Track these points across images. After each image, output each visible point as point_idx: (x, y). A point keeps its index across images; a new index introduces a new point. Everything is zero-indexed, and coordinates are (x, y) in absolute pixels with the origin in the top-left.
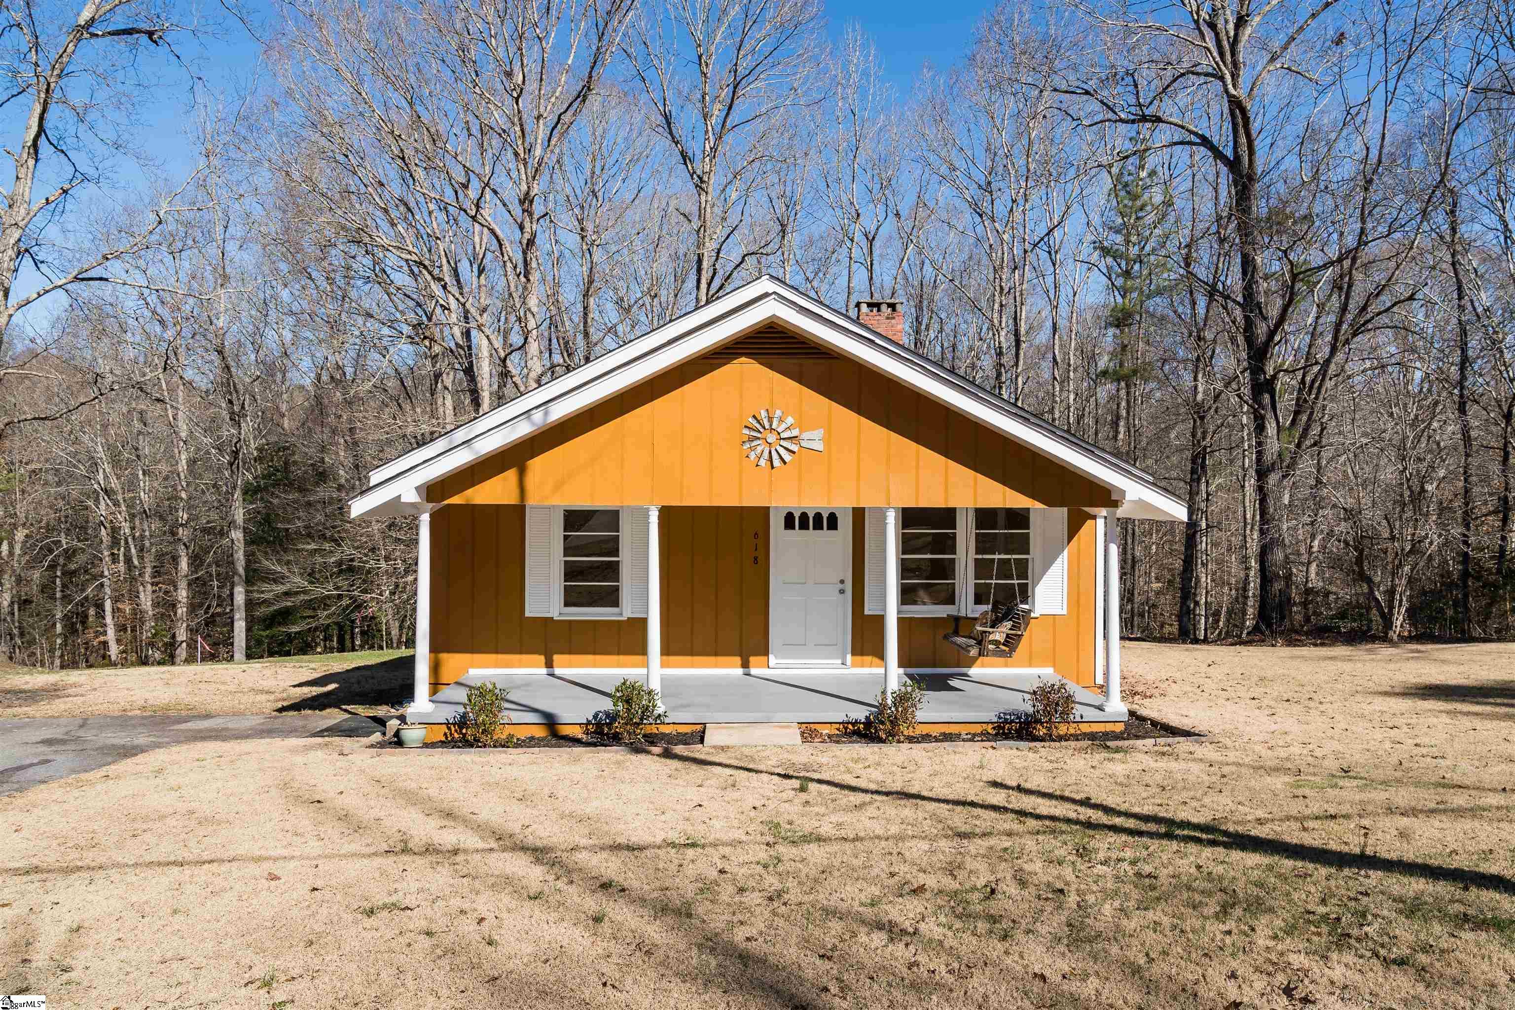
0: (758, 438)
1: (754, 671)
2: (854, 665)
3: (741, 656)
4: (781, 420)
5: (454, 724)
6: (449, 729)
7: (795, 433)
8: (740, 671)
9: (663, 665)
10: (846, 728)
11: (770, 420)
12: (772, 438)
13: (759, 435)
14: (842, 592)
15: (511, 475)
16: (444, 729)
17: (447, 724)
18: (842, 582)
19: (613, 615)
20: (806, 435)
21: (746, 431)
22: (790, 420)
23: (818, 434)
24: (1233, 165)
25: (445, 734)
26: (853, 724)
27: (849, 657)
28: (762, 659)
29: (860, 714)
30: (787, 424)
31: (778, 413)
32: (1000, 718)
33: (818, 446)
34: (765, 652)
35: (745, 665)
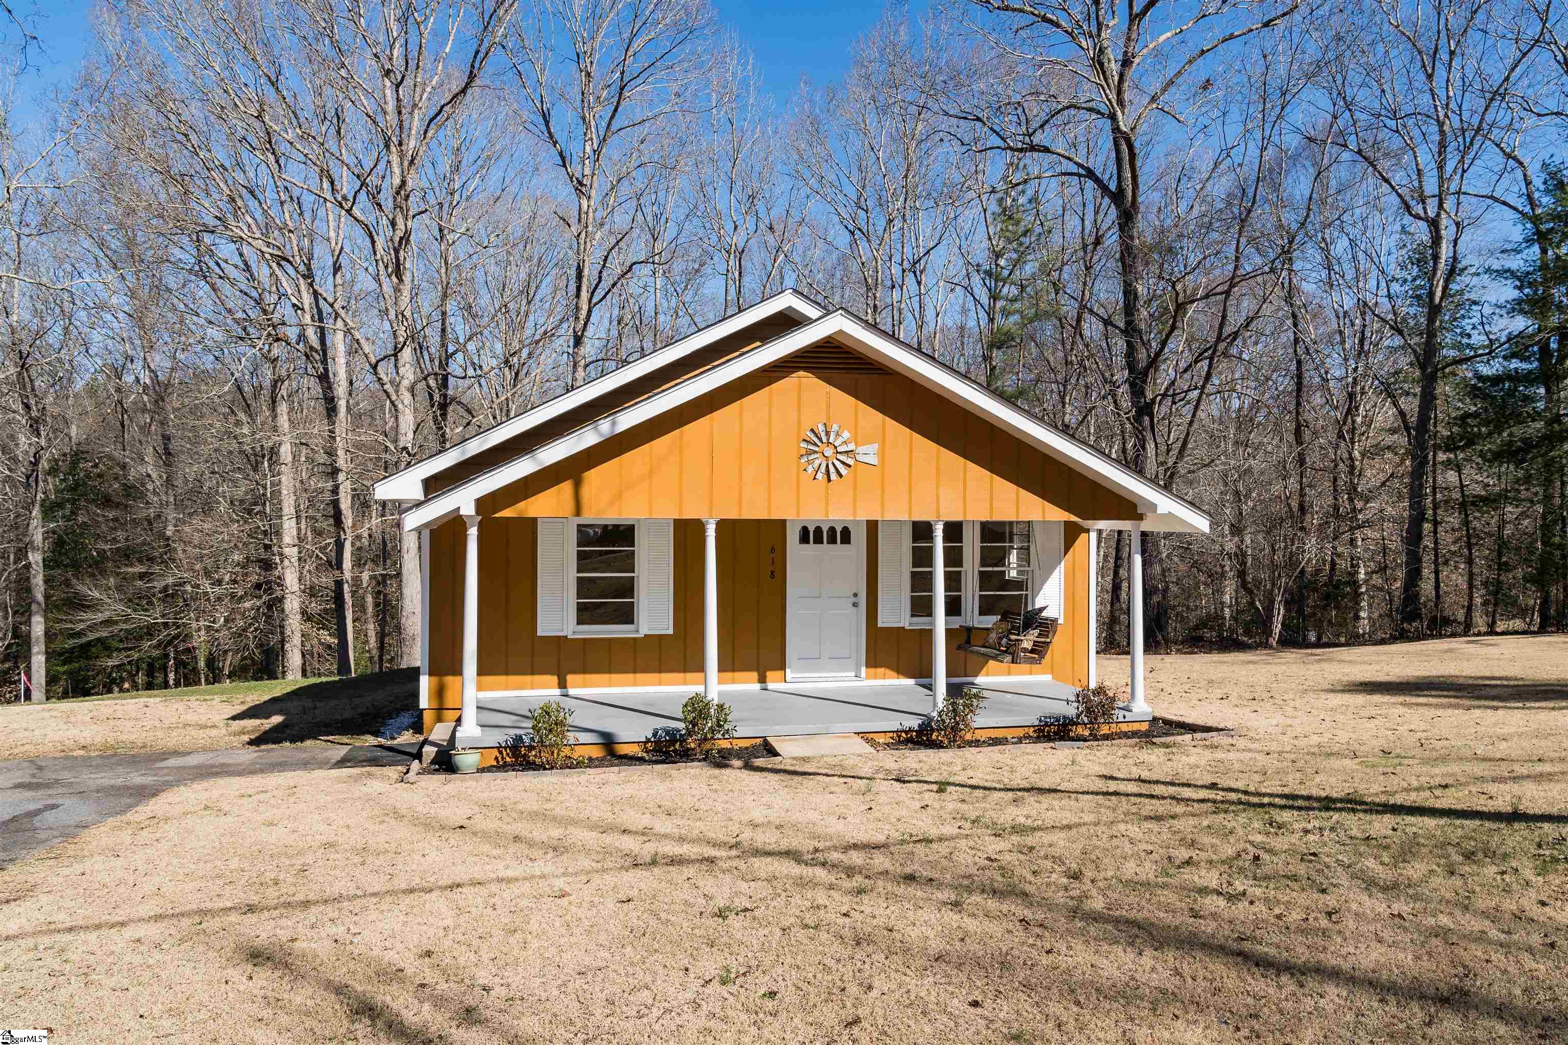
0: (815, 452)
1: (770, 686)
2: (868, 677)
3: (758, 671)
4: (838, 435)
5: (505, 748)
6: (501, 753)
7: (851, 447)
8: (757, 686)
9: (720, 682)
10: (899, 737)
11: (828, 434)
12: (829, 452)
13: (816, 449)
14: (855, 605)
15: (567, 487)
16: (495, 753)
17: (499, 748)
18: (855, 595)
19: (630, 632)
20: (861, 449)
21: (804, 445)
22: (846, 435)
23: (873, 448)
24: (1117, 197)
25: (496, 758)
26: (906, 732)
27: (863, 669)
28: (779, 673)
29: (914, 723)
30: (843, 439)
31: (835, 427)
32: (1041, 721)
33: (873, 460)
34: (782, 667)
35: (762, 680)
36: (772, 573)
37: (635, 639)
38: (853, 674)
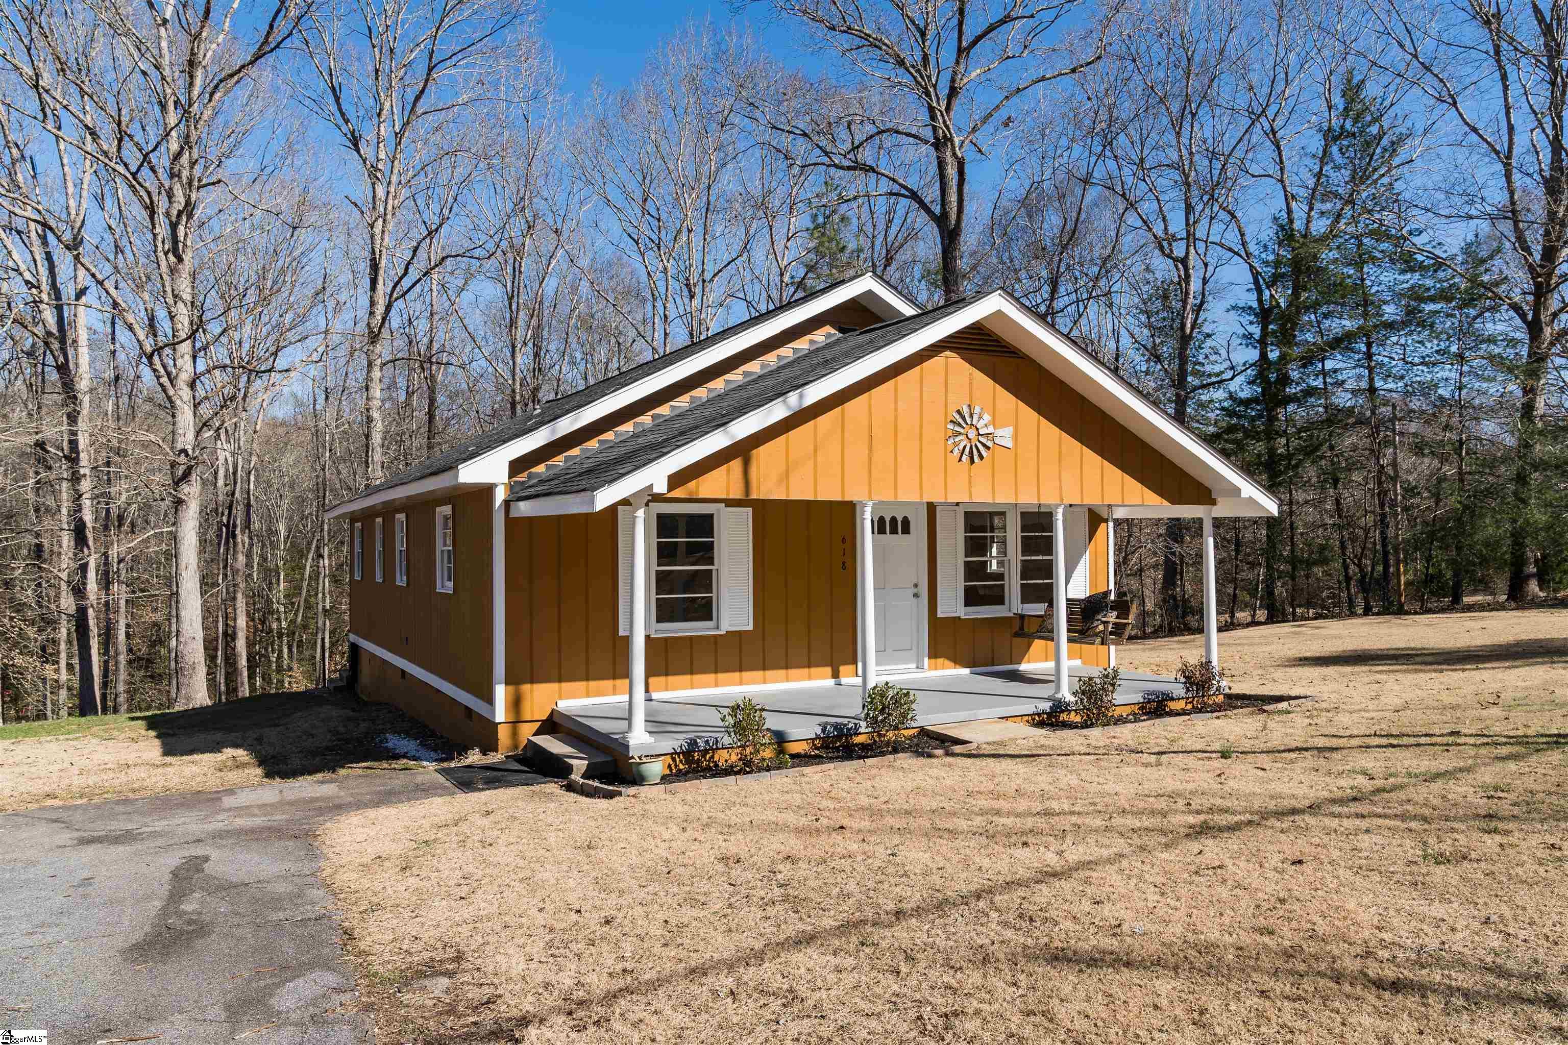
0: (960, 434)
1: (844, 680)
2: (930, 668)
3: (832, 666)
4: (980, 418)
5: (678, 754)
6: (674, 760)
7: (991, 429)
8: (831, 682)
10: (1033, 719)
11: (971, 416)
12: (972, 434)
13: (962, 431)
14: (916, 595)
15: (736, 465)
16: (669, 760)
17: (673, 755)
18: (916, 586)
19: (709, 629)
20: (999, 432)
21: (950, 426)
22: (987, 417)
23: (1008, 431)
24: (941, 220)
25: (669, 766)
26: (1039, 715)
27: (926, 659)
28: (851, 668)
29: (1046, 706)
30: (984, 423)
31: (977, 410)
33: (1009, 443)
34: (854, 660)
35: (836, 675)
36: (844, 563)
37: (715, 636)
38: (914, 666)
